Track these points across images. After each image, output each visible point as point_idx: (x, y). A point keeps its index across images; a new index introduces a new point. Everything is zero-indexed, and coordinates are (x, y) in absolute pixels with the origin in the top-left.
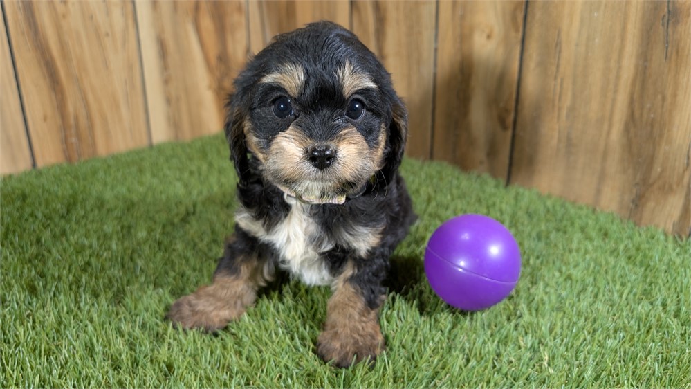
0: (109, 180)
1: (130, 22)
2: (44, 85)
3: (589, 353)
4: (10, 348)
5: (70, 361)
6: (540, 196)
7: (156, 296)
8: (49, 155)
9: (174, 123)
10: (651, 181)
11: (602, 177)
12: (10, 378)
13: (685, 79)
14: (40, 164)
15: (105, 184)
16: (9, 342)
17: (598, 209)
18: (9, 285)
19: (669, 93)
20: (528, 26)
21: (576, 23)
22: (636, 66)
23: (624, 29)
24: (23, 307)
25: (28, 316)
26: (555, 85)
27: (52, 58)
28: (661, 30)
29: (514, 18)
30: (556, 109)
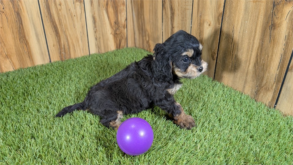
0: (73, 69)
1: (83, 11)
2: (53, 34)
3: (214, 146)
4: (40, 126)
5: (56, 131)
6: (223, 86)
7: (83, 113)
8: (55, 58)
9: (98, 47)
10: (262, 86)
11: (246, 82)
12: (39, 135)
13: (276, 50)
14: (52, 61)
15: (72, 71)
16: (40, 124)
17: (243, 93)
18: (41, 106)
19: (270, 55)
20: (223, 23)
21: (240, 24)
22: (259, 43)
23: (256, 29)
24: (44, 113)
25: (46, 116)
26: (231, 46)
27: (56, 24)
28: (269, 31)
29: (218, 19)
30: (231, 55)
